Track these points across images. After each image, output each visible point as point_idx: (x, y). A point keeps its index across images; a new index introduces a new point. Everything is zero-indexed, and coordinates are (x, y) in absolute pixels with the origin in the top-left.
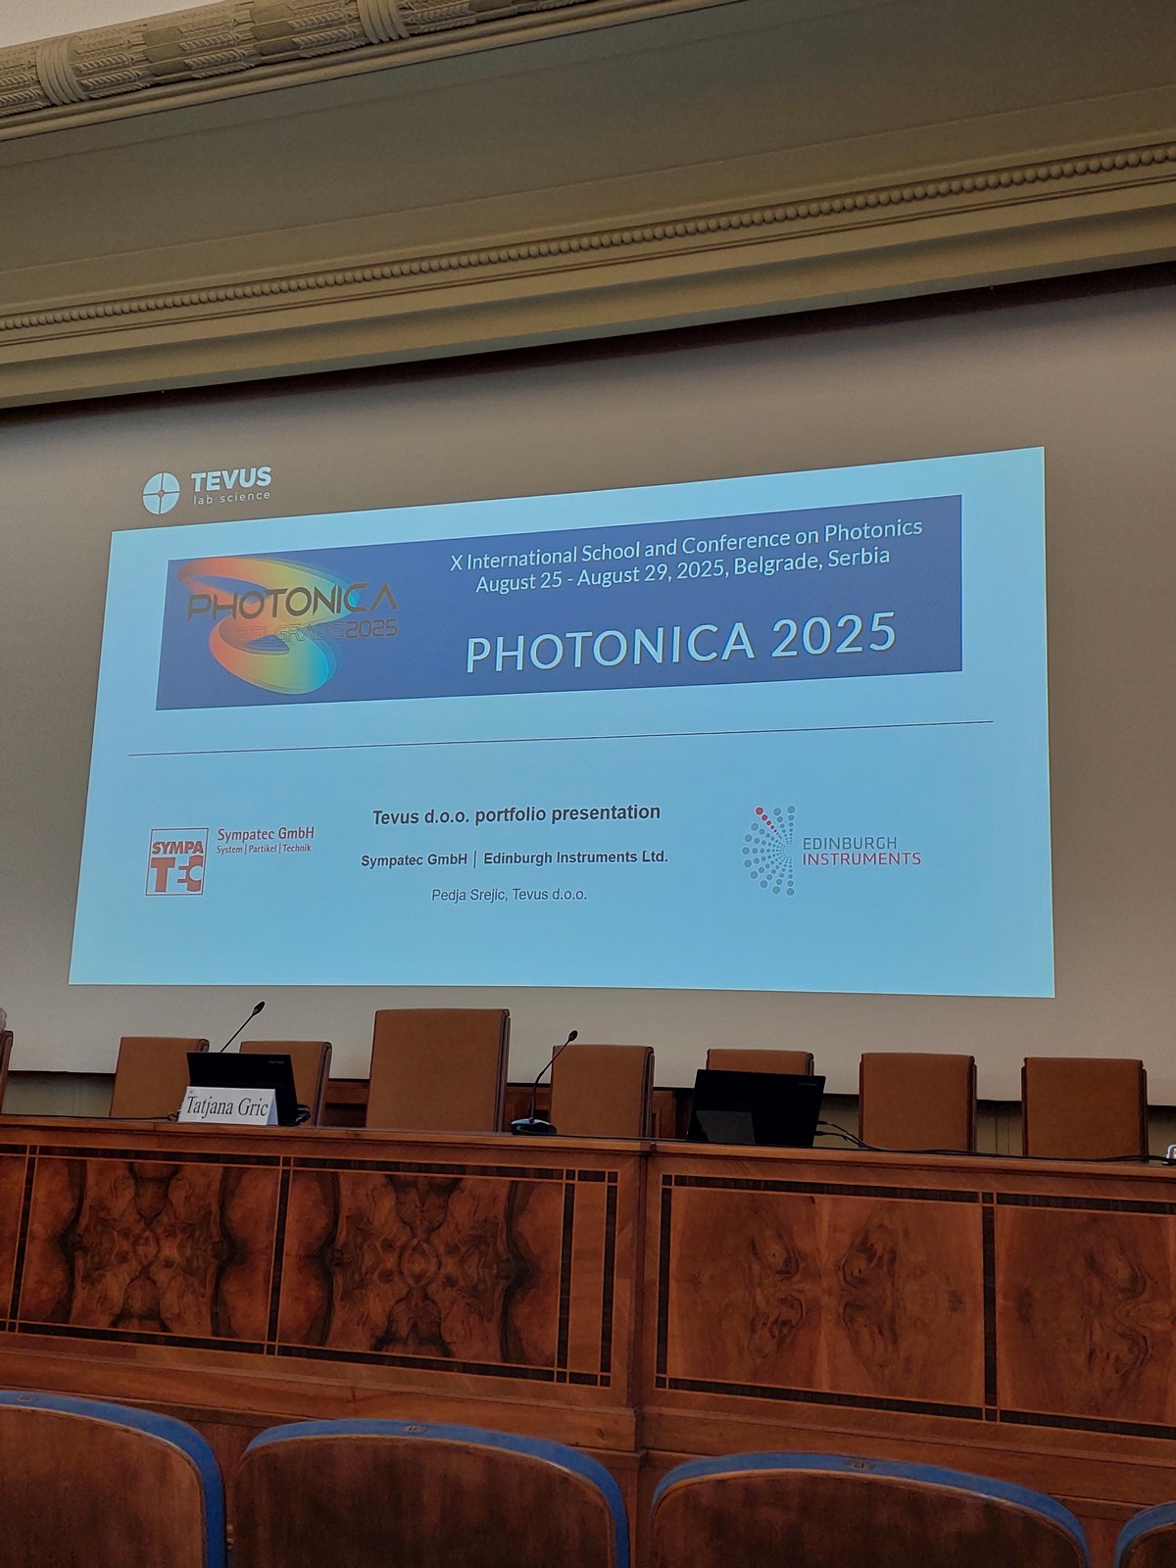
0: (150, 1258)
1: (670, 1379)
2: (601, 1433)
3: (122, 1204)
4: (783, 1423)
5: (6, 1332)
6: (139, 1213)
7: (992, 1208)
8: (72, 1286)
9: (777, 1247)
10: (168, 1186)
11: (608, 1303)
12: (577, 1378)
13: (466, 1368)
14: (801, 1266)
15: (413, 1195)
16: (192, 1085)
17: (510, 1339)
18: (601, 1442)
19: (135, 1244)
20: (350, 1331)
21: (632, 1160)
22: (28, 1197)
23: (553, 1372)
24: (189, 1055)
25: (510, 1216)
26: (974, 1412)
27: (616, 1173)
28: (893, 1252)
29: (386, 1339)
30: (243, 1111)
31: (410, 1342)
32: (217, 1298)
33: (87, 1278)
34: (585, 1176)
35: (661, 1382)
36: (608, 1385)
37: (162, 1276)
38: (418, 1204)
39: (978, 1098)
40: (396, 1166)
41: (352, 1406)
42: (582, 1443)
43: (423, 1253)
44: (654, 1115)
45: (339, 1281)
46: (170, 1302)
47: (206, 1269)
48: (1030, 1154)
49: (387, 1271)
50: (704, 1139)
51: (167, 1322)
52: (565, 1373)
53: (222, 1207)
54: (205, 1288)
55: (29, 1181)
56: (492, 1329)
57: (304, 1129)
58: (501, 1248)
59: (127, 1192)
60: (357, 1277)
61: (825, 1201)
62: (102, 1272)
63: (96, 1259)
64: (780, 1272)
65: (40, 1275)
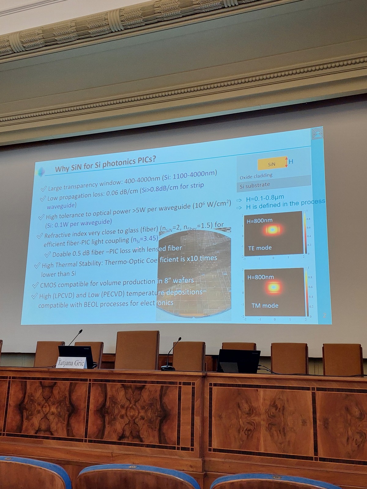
0: (47, 412)
1: (213, 449)
2: (191, 466)
3: (38, 395)
4: (249, 462)
5: (2, 436)
6: (44, 398)
7: (315, 392)
8: (22, 421)
9: (246, 405)
10: (53, 389)
11: (193, 425)
12: (183, 449)
13: (148, 446)
14: (254, 411)
15: (130, 391)
16: (60, 356)
17: (161, 436)
18: (191, 469)
19: (42, 407)
20: (111, 435)
21: (200, 378)
22: (8, 393)
23: (176, 447)
24: (59, 347)
25: (161, 397)
26: (311, 458)
27: (195, 383)
28: (283, 407)
29: (122, 437)
30: (76, 364)
31: (130, 438)
32: (68, 425)
33: (27, 418)
34: (185, 384)
35: (210, 450)
36: (193, 451)
37: (51, 417)
38: (132, 393)
39: (309, 357)
40: (125, 381)
41: (112, 458)
42: (185, 469)
43: (133, 409)
44: (206, 364)
45: (107, 418)
46: (54, 427)
47: (65, 416)
48: (326, 375)
49: (122, 415)
50: (222, 371)
51: (53, 432)
52: (180, 447)
53: (70, 396)
54: (65, 421)
55: (9, 388)
56: (156, 433)
57: (95, 370)
58: (158, 407)
59: (40, 391)
60: (113, 417)
61: (261, 391)
62: (32, 417)
63: (30, 413)
64: (247, 414)
65: (13, 418)
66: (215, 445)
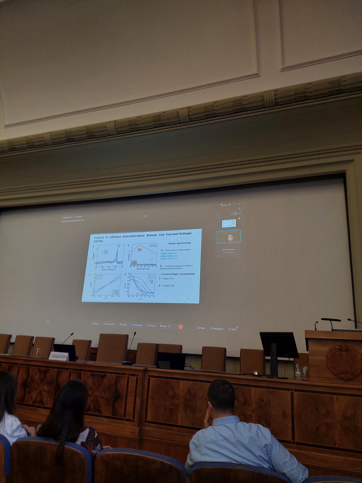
0: (41, 389)
1: (148, 421)
3: (37, 377)
6: (40, 379)
8: (25, 395)
9: (171, 392)
10: (46, 374)
11: (135, 403)
12: (128, 420)
13: (105, 417)
14: (176, 396)
15: (96, 378)
17: (114, 411)
18: (131, 434)
19: (39, 386)
21: (142, 372)
23: (123, 418)
25: (116, 384)
27: (138, 375)
28: (195, 394)
31: (93, 410)
33: (28, 393)
34: (132, 375)
35: (145, 422)
36: (134, 422)
37: (44, 393)
38: (97, 380)
40: (93, 371)
42: (128, 434)
43: (97, 391)
46: (45, 399)
47: (53, 392)
51: (44, 404)
52: (125, 419)
53: (57, 379)
54: (52, 396)
55: (18, 371)
56: (110, 408)
58: (113, 390)
59: (38, 374)
61: (181, 382)
62: (31, 392)
63: (30, 389)
64: (171, 398)
66: (149, 418)
